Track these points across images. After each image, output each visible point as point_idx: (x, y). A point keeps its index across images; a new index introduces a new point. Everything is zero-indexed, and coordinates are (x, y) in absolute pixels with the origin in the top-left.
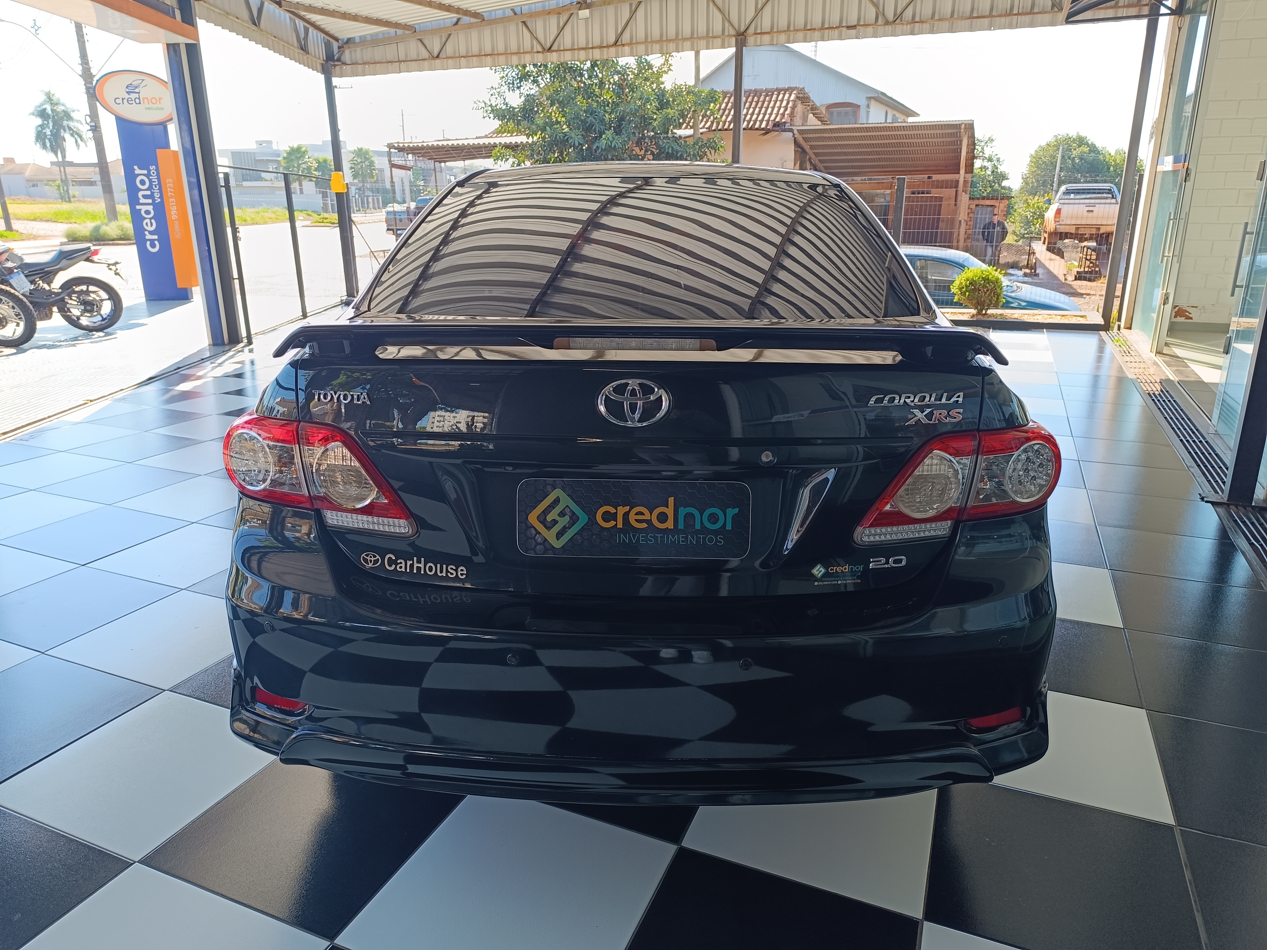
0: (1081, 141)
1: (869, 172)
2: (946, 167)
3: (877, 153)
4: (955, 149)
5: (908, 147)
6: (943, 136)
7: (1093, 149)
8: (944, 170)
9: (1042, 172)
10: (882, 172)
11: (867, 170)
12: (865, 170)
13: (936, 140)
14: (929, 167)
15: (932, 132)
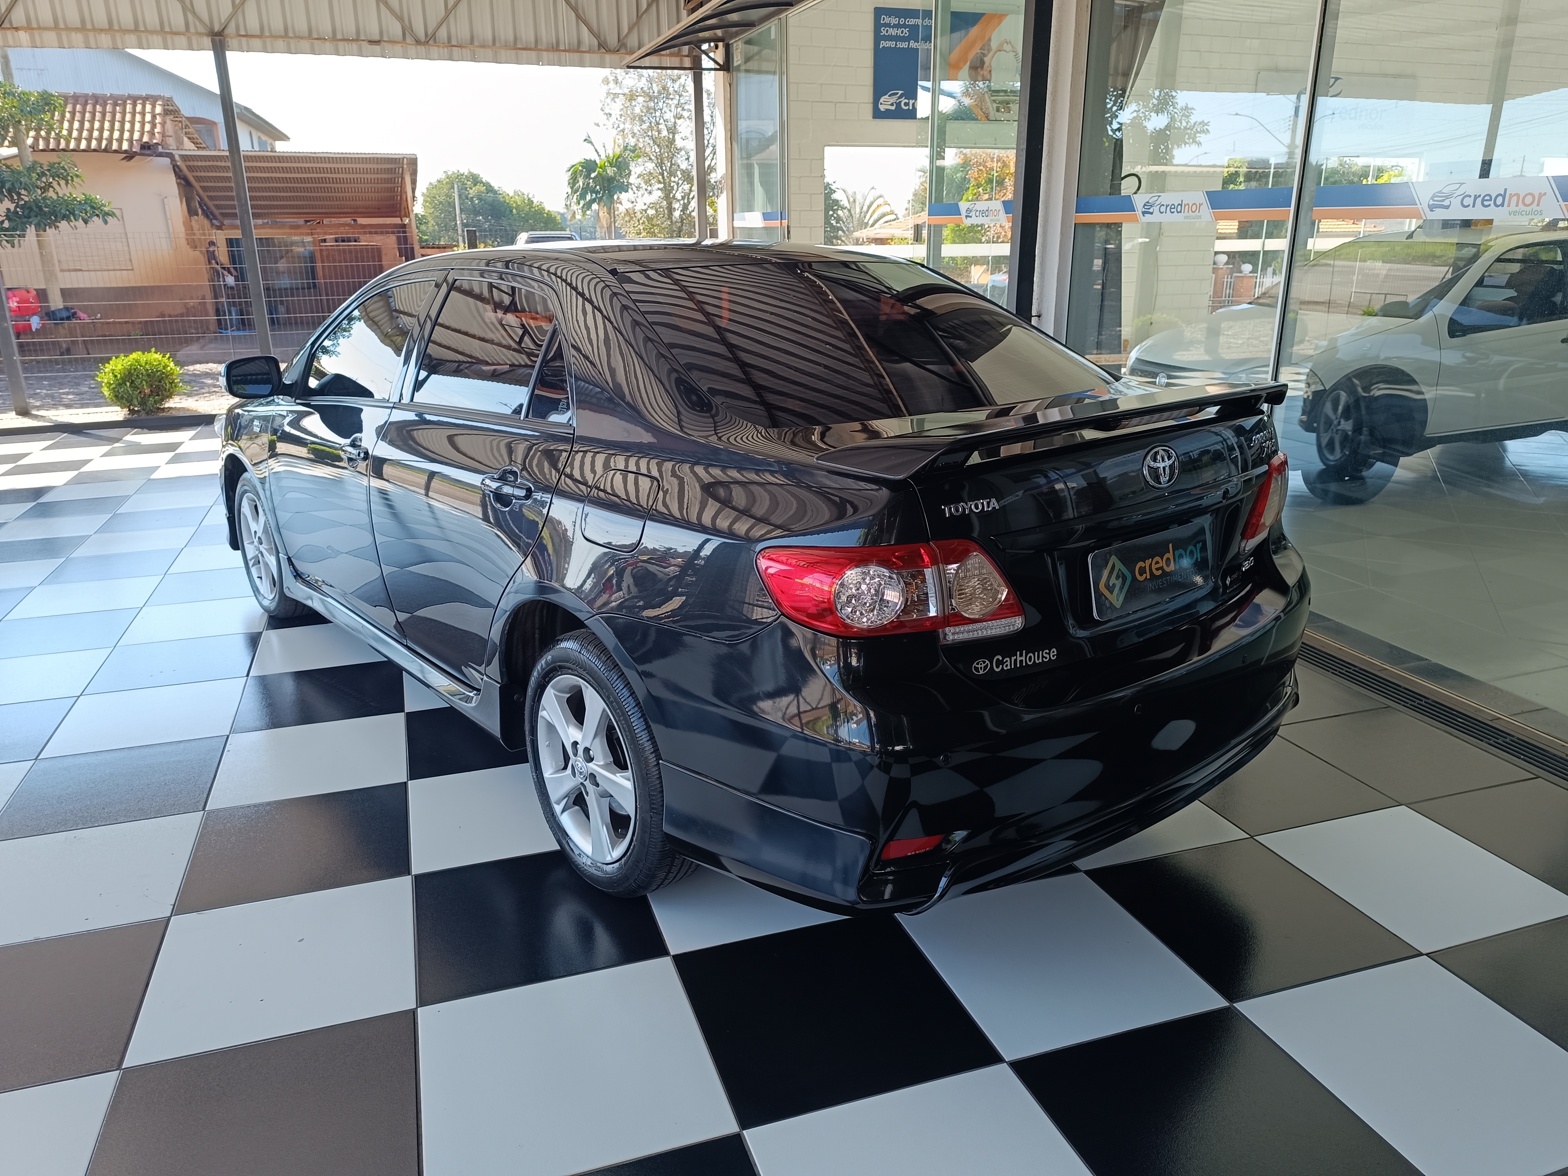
0: (475, 180)
1: (277, 213)
2: (379, 209)
3: (292, 190)
4: (391, 188)
5: (333, 183)
6: (378, 171)
7: (489, 188)
8: (375, 213)
9: (441, 213)
10: (296, 213)
11: (276, 211)
12: (273, 211)
13: (366, 176)
14: (357, 208)
15: (365, 166)
